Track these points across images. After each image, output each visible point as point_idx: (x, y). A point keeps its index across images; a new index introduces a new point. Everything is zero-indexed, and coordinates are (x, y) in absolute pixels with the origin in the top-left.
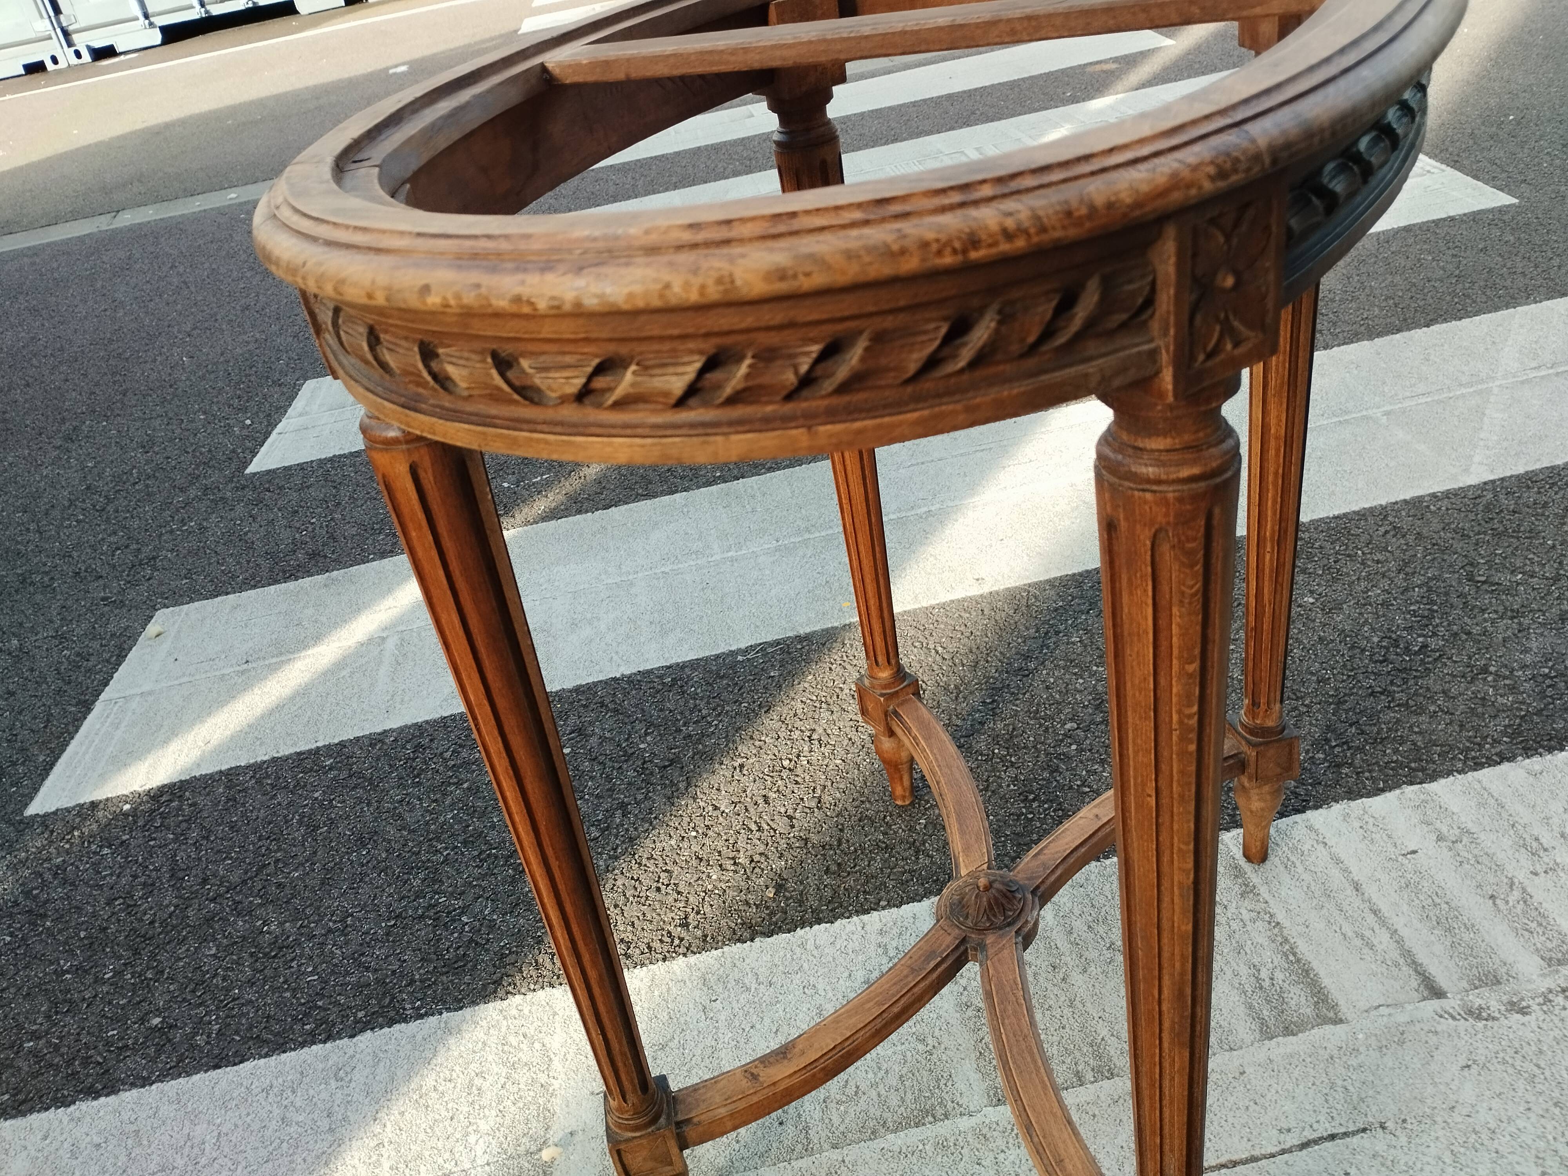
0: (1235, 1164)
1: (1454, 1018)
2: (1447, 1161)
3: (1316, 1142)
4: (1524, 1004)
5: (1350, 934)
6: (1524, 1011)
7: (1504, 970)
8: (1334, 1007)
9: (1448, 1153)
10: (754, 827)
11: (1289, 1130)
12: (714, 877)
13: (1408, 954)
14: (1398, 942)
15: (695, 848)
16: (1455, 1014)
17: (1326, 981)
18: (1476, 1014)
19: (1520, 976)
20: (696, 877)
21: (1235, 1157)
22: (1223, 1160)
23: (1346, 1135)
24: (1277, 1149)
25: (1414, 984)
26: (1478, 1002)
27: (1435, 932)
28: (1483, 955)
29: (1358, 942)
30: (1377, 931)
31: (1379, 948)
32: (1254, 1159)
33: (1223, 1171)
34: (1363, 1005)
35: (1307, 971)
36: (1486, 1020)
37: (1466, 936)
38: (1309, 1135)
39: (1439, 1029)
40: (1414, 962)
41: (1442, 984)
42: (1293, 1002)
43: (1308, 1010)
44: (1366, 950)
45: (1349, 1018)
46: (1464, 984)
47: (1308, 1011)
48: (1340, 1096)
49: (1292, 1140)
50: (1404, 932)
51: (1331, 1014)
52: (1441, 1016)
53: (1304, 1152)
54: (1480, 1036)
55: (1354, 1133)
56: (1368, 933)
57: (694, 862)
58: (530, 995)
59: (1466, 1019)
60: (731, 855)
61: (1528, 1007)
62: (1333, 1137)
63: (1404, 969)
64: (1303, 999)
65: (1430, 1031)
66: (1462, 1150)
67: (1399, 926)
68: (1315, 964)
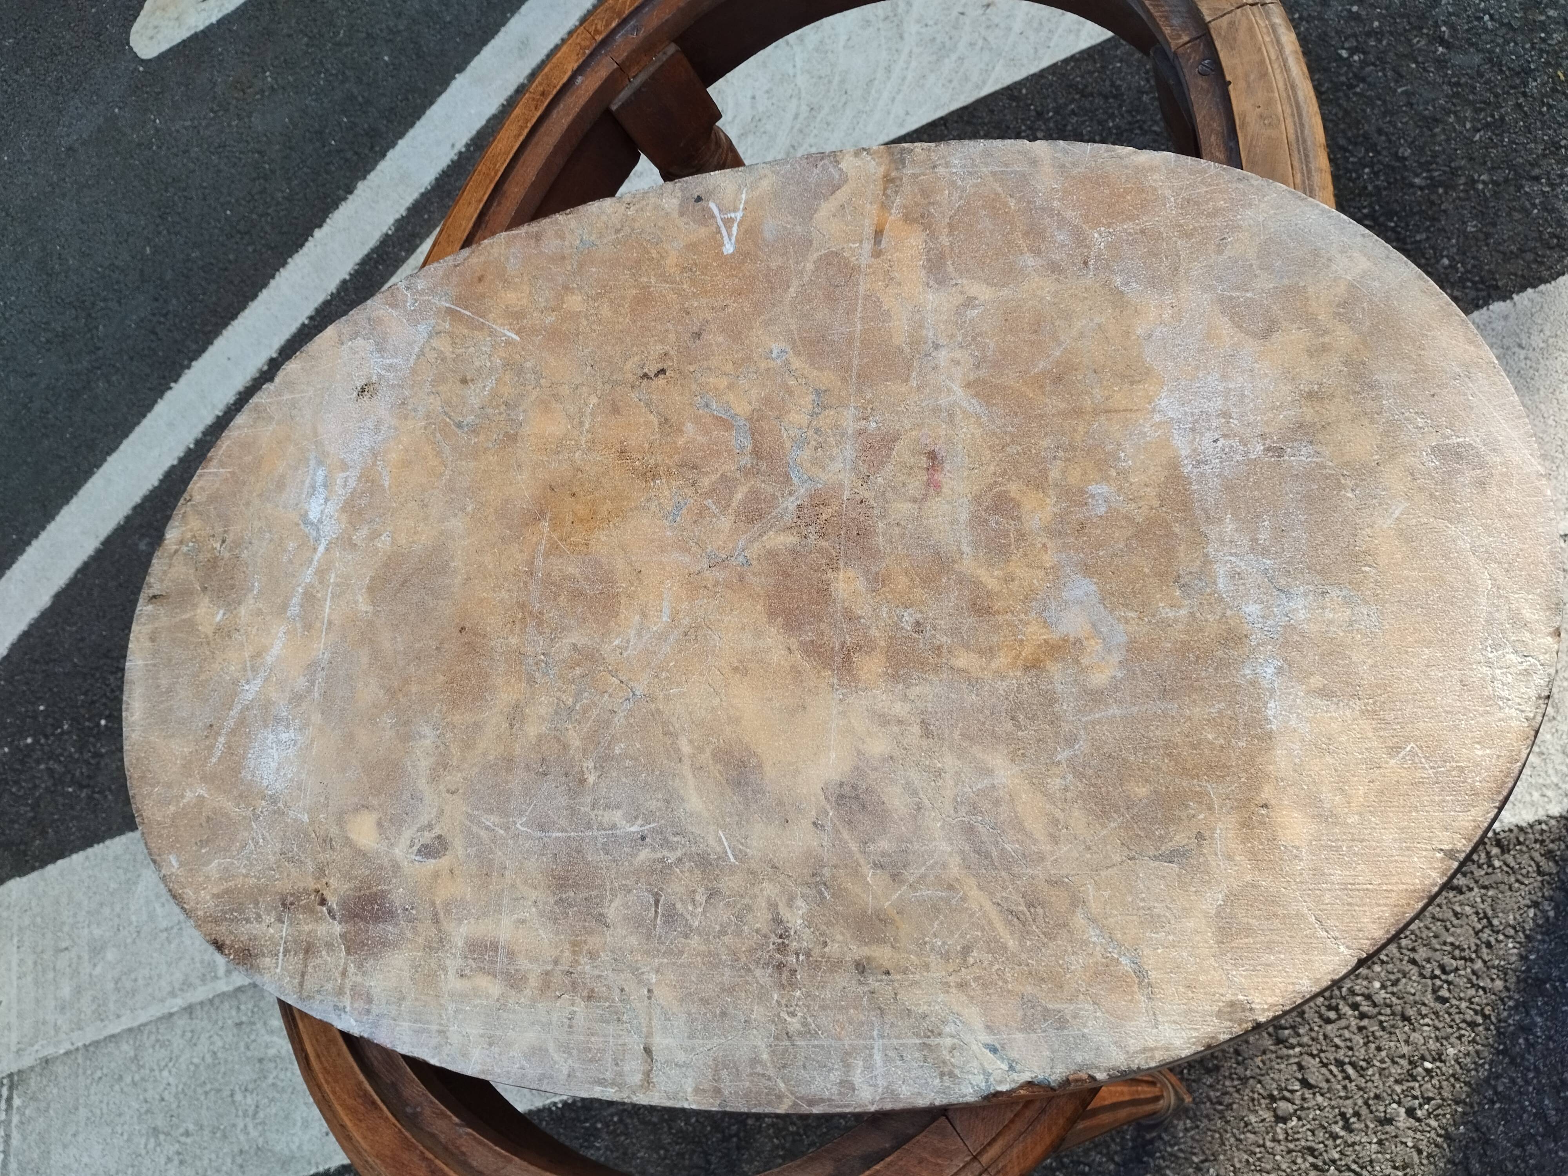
10: (1350, 1070)
12: (1377, 985)
15: (1415, 1037)
20: (1401, 986)
57: (1411, 1012)
58: (1541, 815)
60: (1365, 1022)
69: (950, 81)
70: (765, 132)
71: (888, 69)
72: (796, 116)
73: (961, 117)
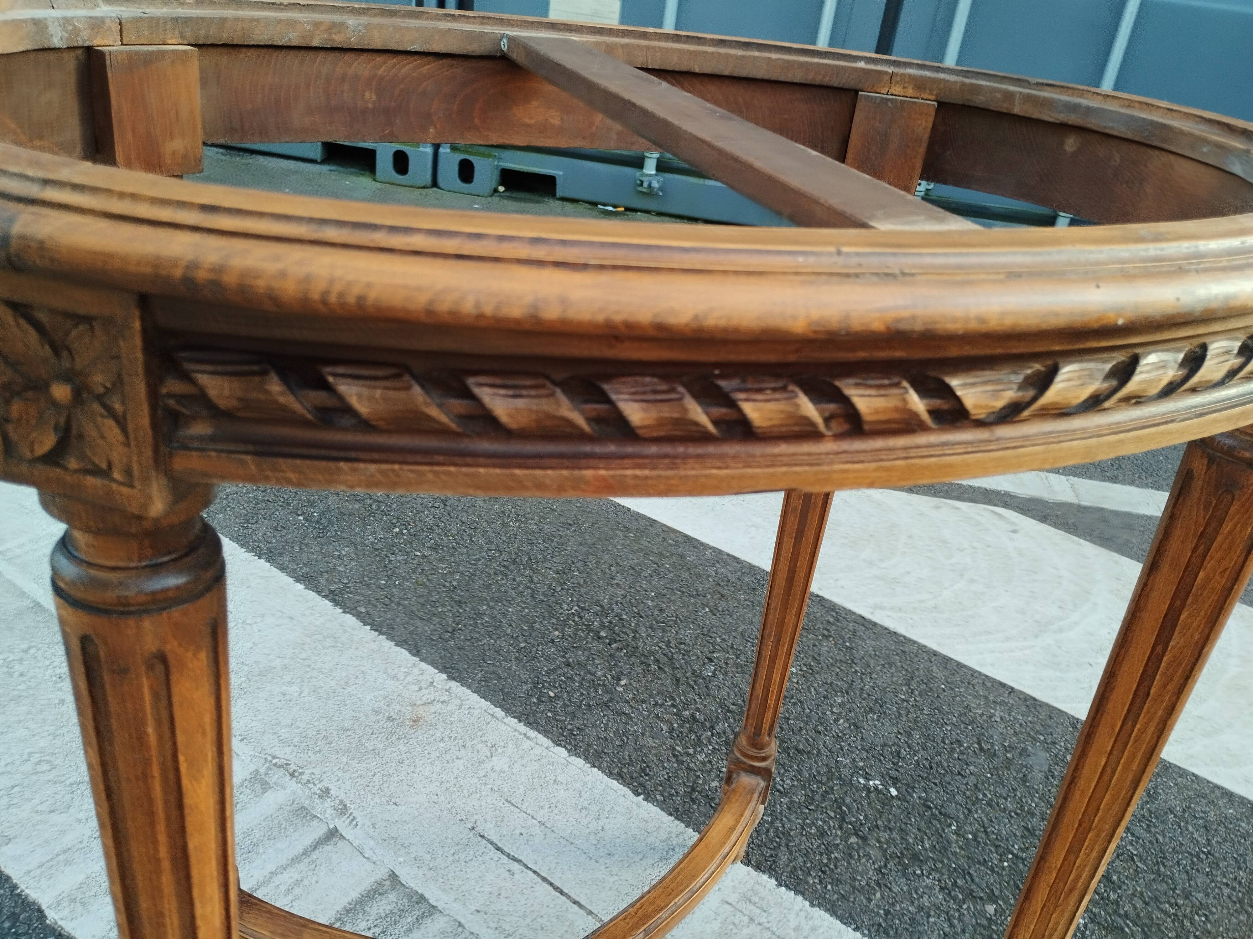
0: (556, 888)
1: (354, 818)
2: (478, 796)
3: (508, 856)
4: (318, 791)
5: (290, 897)
6: (327, 790)
7: (288, 808)
8: (380, 884)
9: (473, 797)
11: (509, 871)
13: (295, 860)
14: (285, 869)
16: (349, 820)
17: (355, 895)
18: (343, 810)
19: (291, 798)
21: (551, 889)
22: (558, 894)
23: (492, 843)
24: (528, 871)
25: (328, 848)
26: (330, 811)
27: (261, 851)
28: (276, 822)
29: (297, 891)
30: (278, 883)
31: (296, 876)
32: (544, 879)
33: (566, 891)
34: (369, 866)
35: (347, 911)
36: (345, 806)
37: (258, 834)
38: (505, 859)
39: (370, 823)
40: (303, 854)
41: (321, 833)
42: (389, 907)
43: (390, 896)
44: (306, 882)
45: (387, 870)
46: (315, 822)
47: (392, 896)
48: (463, 856)
49: (516, 866)
50: (271, 867)
51: (388, 883)
52: (356, 825)
53: (520, 858)
54: (364, 804)
55: (488, 840)
56: (283, 888)
59: (351, 814)
61: (321, 790)
62: (498, 849)
63: (315, 857)
64: (381, 903)
65: (374, 827)
66: (465, 792)
67: (266, 872)
68: (339, 908)
69: (1041, 680)
70: (893, 589)
71: (1008, 639)
72: (922, 601)
73: (1026, 700)
